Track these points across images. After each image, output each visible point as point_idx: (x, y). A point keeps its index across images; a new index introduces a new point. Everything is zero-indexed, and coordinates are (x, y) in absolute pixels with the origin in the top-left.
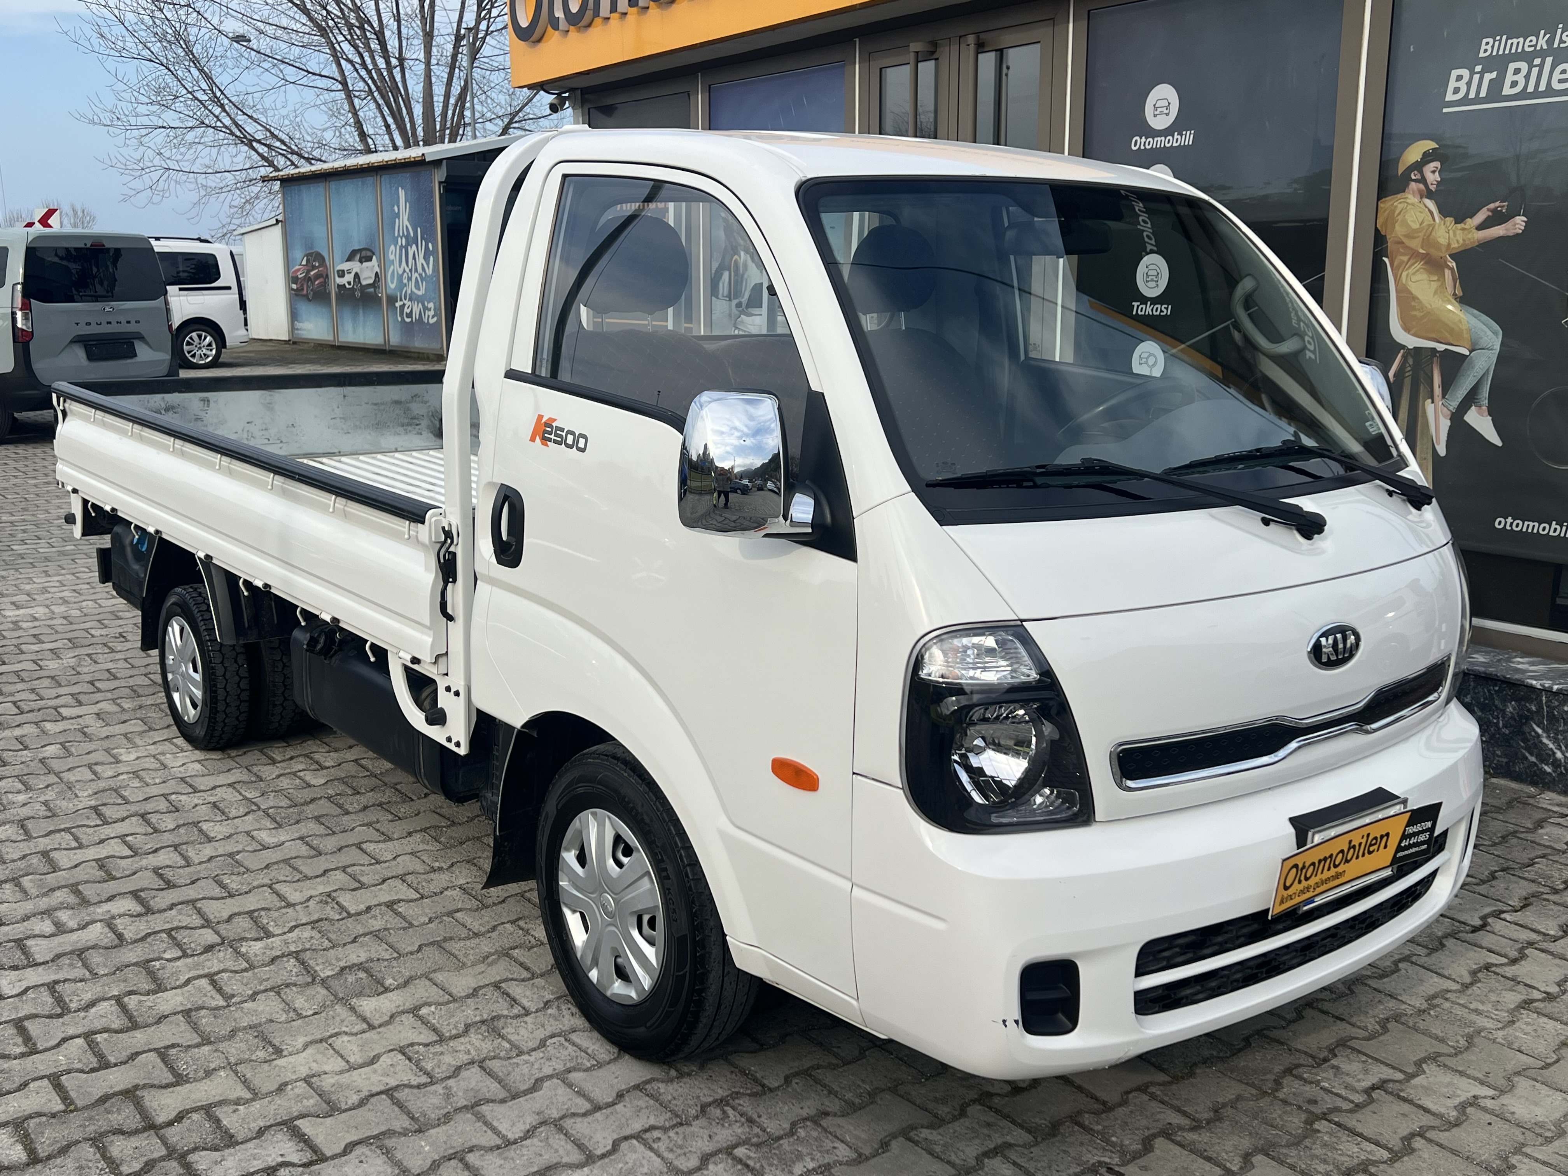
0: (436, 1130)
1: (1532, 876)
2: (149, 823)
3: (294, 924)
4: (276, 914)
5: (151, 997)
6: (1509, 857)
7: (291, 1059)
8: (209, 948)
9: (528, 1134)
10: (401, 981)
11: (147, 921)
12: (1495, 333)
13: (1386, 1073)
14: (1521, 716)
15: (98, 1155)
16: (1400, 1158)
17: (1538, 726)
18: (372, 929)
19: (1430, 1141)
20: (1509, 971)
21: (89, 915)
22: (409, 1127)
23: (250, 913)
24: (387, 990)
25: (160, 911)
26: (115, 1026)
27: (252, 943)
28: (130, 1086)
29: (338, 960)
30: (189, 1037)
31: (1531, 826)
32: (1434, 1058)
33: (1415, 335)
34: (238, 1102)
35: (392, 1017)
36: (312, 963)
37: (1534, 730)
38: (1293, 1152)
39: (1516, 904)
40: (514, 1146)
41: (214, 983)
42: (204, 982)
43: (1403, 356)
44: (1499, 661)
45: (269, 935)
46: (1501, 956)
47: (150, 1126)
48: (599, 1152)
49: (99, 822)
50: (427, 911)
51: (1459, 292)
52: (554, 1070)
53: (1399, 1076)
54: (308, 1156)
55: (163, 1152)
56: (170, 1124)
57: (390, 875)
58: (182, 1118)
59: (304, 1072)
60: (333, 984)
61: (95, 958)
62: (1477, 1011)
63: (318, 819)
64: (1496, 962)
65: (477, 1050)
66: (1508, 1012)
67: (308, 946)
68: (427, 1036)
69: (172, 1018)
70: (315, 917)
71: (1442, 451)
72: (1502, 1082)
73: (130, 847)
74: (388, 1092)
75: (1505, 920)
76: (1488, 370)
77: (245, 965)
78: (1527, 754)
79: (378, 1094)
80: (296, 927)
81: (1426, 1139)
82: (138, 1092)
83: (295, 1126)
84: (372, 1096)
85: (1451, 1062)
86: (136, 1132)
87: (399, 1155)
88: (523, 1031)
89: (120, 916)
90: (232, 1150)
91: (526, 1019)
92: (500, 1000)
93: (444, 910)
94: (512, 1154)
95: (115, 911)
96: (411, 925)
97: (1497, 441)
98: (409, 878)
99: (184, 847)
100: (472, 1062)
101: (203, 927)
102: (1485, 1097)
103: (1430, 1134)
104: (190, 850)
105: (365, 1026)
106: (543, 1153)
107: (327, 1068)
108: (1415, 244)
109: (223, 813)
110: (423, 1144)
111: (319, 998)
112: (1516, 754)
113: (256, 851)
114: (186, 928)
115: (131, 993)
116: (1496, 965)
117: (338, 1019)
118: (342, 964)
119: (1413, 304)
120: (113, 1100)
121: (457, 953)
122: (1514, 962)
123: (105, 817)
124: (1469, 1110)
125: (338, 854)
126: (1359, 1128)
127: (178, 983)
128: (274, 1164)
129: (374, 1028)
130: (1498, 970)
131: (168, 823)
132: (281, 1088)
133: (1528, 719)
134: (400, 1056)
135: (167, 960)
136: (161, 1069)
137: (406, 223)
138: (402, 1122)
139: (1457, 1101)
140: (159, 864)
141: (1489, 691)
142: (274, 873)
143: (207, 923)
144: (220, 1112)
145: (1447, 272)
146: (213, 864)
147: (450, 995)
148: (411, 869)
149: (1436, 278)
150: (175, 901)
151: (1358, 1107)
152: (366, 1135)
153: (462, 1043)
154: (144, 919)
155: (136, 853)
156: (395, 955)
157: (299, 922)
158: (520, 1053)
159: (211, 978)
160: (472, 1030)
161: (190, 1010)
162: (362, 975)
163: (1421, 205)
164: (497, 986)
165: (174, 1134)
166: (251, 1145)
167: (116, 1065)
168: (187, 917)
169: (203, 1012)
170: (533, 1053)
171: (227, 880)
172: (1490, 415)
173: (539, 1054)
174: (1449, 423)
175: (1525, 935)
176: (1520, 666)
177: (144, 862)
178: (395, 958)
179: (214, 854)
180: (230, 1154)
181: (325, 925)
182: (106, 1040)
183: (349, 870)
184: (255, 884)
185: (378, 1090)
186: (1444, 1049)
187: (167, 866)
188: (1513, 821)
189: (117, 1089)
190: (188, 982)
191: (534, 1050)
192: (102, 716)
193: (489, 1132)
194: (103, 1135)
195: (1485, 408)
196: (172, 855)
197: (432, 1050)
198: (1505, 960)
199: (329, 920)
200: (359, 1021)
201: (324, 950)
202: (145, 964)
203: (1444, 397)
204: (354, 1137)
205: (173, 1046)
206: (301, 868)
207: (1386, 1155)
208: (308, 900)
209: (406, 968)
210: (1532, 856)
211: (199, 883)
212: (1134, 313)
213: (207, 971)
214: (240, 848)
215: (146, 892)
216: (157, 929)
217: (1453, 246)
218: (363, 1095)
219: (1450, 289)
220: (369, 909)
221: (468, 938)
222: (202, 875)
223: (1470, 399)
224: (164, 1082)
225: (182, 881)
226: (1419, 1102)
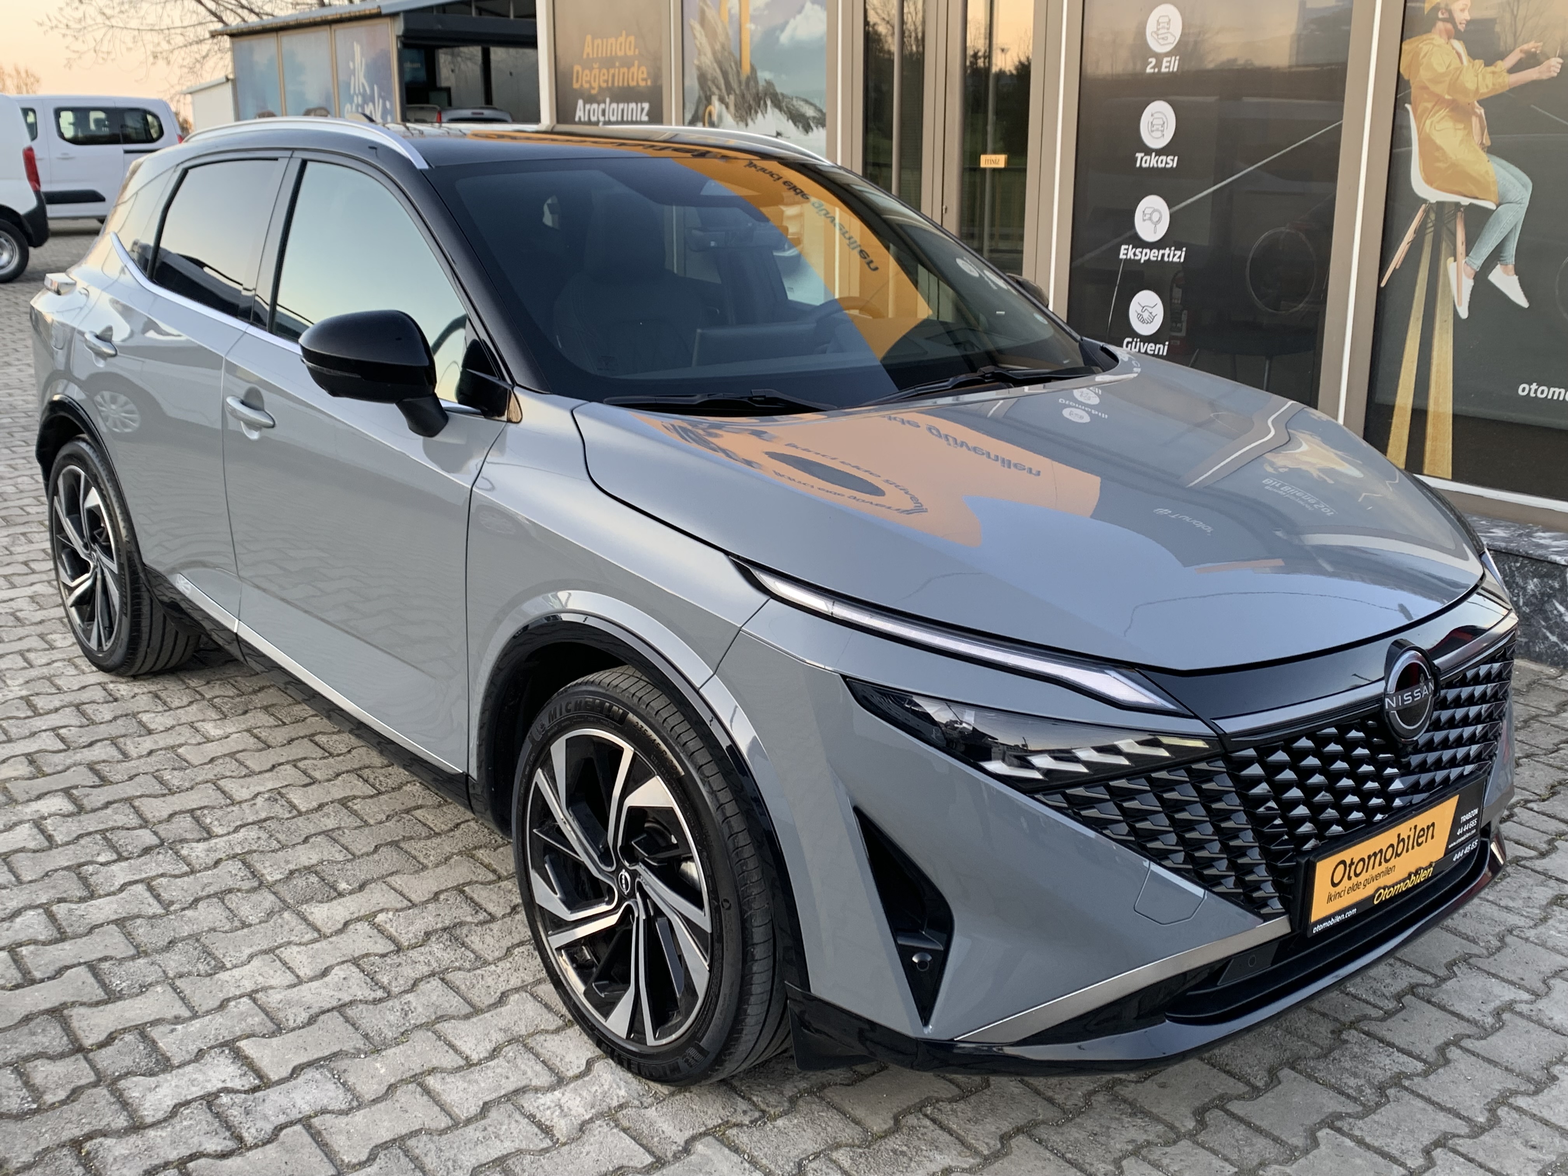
0: (393, 1050)
1: (1558, 763)
2: (84, 714)
3: (239, 823)
4: (219, 813)
5: (83, 906)
6: (1533, 742)
7: (236, 972)
8: (147, 850)
9: (494, 1053)
10: (356, 885)
11: (79, 821)
12: (1524, 186)
13: (1418, 977)
14: (1543, 594)
15: (19, 1083)
16: (1435, 1070)
17: (1561, 604)
18: (325, 829)
19: (1467, 1051)
20: (1539, 864)
21: (15, 815)
22: (362, 1047)
23: (192, 811)
24: (341, 895)
25: (94, 810)
26: (41, 938)
27: (194, 845)
28: (57, 1004)
29: (287, 862)
30: (121, 948)
31: (1554, 710)
32: (1466, 959)
33: (1438, 188)
34: (177, 1020)
35: (346, 924)
36: (258, 866)
37: (1556, 609)
38: (1321, 1065)
39: (1543, 792)
40: (478, 1068)
41: (150, 889)
42: (140, 888)
43: (1425, 211)
44: (1520, 535)
45: (210, 835)
46: (1529, 847)
47: (78, 1049)
48: (570, 1074)
49: (30, 713)
50: (384, 808)
51: (1487, 142)
52: (523, 981)
53: (1430, 980)
54: (252, 1080)
55: (92, 1078)
56: (102, 1045)
57: (344, 769)
58: (114, 1039)
59: (248, 986)
60: (281, 889)
61: (22, 863)
62: (1508, 909)
63: (266, 709)
64: (1525, 855)
65: (438, 960)
66: (1540, 908)
67: (254, 848)
68: (383, 947)
69: (106, 928)
70: (263, 815)
71: (1464, 313)
72: (1539, 986)
73: (62, 740)
74: (340, 1008)
75: (1532, 810)
76: (1516, 226)
77: (186, 868)
78: (1548, 634)
79: (328, 1011)
80: (242, 826)
81: (1461, 1048)
82: (65, 1012)
83: (238, 1048)
84: (323, 1012)
85: (1484, 963)
86: (62, 1056)
87: (351, 1081)
88: (489, 939)
89: (50, 815)
90: (168, 1076)
91: (491, 925)
92: (464, 905)
93: (404, 807)
94: (476, 1076)
95: (45, 811)
96: (366, 824)
97: (1523, 302)
98: (366, 773)
99: (122, 740)
100: (433, 974)
101: (141, 827)
102: (1521, 1002)
103: (1467, 1043)
104: (128, 742)
105: (316, 935)
106: (510, 1075)
107: (272, 982)
108: (1440, 89)
109: (165, 703)
110: (378, 1065)
111: (267, 905)
112: (1537, 633)
113: (199, 744)
114: (123, 828)
115: (61, 900)
116: (1525, 858)
117: (286, 927)
118: (292, 867)
119: (1437, 154)
120: (38, 1020)
121: (417, 854)
122: (1543, 855)
123: (36, 708)
124: (1506, 1016)
125: (288, 747)
126: (1389, 1037)
127: (112, 889)
128: (214, 1089)
129: (326, 937)
130: (1528, 864)
131: (106, 712)
132: (223, 1005)
133: (1550, 596)
134: (354, 969)
135: (102, 864)
136: (92, 984)
137: (363, 80)
138: (353, 1041)
139: (1492, 1006)
140: (94, 759)
141: (1510, 568)
142: (218, 768)
143: (145, 823)
144: (155, 1033)
145: (1475, 121)
146: (153, 759)
147: (410, 901)
148: (367, 763)
149: (1461, 126)
150: (110, 799)
151: (1389, 1014)
152: (315, 1057)
153: (422, 954)
154: (76, 818)
155: (68, 746)
156: (350, 857)
157: (245, 821)
158: (486, 963)
159: (148, 884)
160: (433, 939)
161: (125, 919)
162: (314, 879)
163: (1448, 47)
164: (460, 889)
165: (105, 1058)
166: (189, 1069)
167: (42, 981)
168: (122, 816)
169: (139, 921)
170: (500, 964)
171: (167, 776)
172: (1516, 274)
173: (505, 964)
174: (1471, 283)
175: (1554, 826)
176: (1542, 541)
177: (78, 757)
178: (348, 861)
179: (154, 748)
180: (166, 1080)
181: (272, 825)
182: (32, 953)
183: (300, 764)
184: (199, 779)
185: (330, 1006)
186: (1475, 950)
187: (104, 761)
188: (1535, 704)
189: (42, 1008)
190: (122, 889)
191: (500, 959)
192: (38, 599)
193: (451, 1051)
194: (27, 1059)
195: (1511, 267)
196: (109, 749)
197: (389, 961)
198: (1533, 853)
199: (279, 820)
200: (309, 929)
201: (273, 851)
202: (76, 869)
203: (1467, 255)
204: (304, 1059)
205: (105, 959)
206: (248, 763)
207: (1420, 1066)
208: (256, 796)
209: (363, 870)
210: (1556, 741)
211: (137, 779)
212: (1138, 165)
213: (144, 876)
214: (182, 740)
215: (80, 789)
216: (91, 829)
217: (1482, 91)
218: (312, 1011)
219: (1477, 138)
220: (321, 806)
221: (428, 838)
222: (141, 771)
223: (1495, 257)
224: (95, 999)
225: (119, 777)
226: (1452, 1008)
